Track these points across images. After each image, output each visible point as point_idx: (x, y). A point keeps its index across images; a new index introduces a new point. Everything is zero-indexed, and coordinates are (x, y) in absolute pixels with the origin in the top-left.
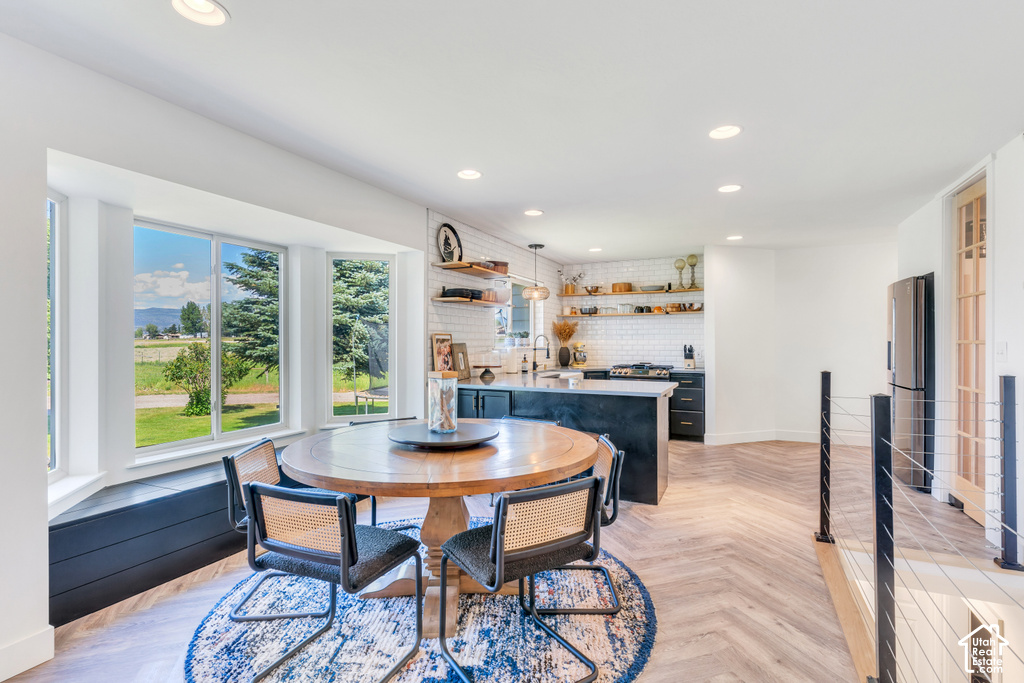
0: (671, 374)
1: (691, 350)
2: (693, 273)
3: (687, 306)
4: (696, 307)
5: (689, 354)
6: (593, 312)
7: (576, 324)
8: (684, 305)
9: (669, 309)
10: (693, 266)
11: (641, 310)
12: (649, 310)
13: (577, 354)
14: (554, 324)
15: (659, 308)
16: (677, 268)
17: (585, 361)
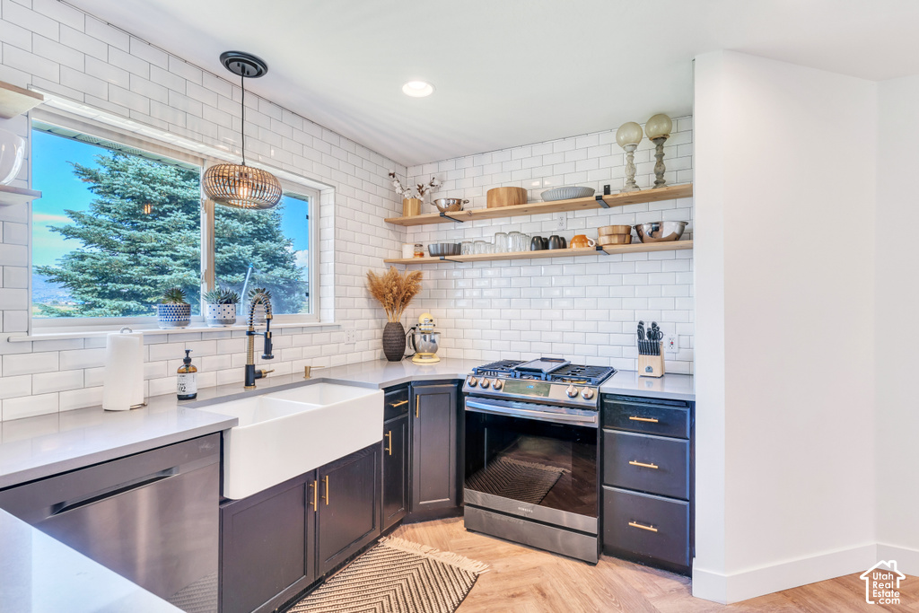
0: (602, 396)
1: (654, 334)
2: (660, 156)
3: (646, 229)
4: (667, 231)
5: (650, 342)
6: (452, 252)
7: (417, 277)
8: (638, 228)
9: (604, 240)
10: (660, 140)
11: (542, 243)
12: (561, 243)
13: (418, 338)
14: (370, 277)
15: (583, 239)
16: (622, 144)
17: (434, 350)
